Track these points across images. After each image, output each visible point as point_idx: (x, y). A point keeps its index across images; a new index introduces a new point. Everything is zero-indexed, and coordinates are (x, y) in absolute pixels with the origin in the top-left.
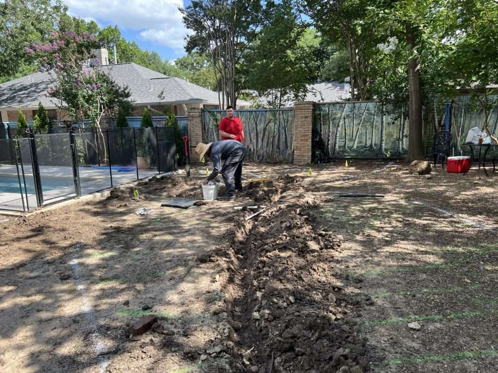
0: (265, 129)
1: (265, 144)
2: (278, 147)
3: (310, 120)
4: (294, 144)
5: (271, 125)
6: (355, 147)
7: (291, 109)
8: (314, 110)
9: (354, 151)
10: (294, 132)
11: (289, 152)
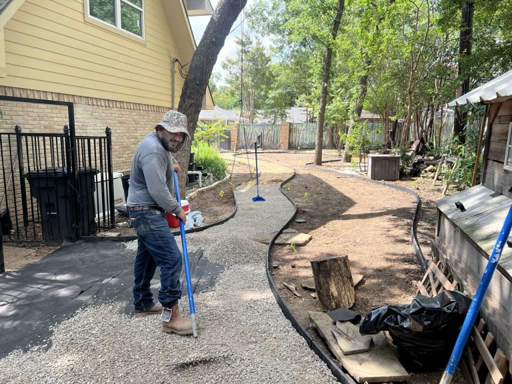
0: (267, 134)
1: (267, 140)
2: (273, 142)
3: (288, 130)
4: (281, 141)
5: (271, 132)
6: (307, 143)
7: (280, 125)
8: (290, 126)
9: (307, 145)
10: (281, 135)
11: (278, 144)
